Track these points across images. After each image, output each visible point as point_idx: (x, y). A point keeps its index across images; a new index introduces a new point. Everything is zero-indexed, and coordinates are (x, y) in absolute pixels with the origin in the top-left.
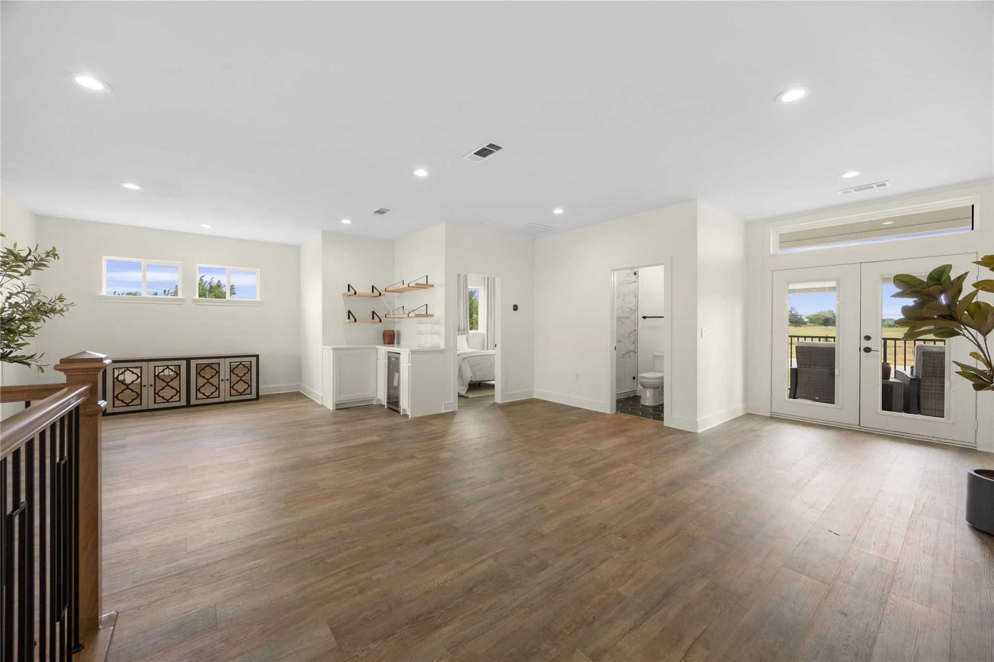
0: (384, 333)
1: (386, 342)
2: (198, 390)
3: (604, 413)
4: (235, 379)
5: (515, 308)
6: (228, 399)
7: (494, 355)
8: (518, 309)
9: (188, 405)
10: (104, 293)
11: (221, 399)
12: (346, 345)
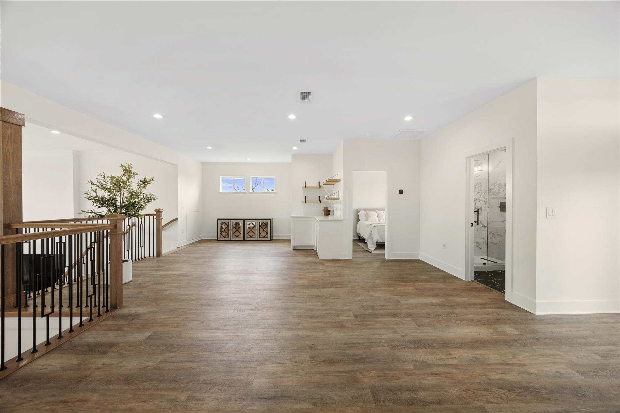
0: (324, 209)
1: (325, 214)
2: (247, 234)
3: (461, 279)
4: (261, 230)
5: (401, 192)
6: (259, 239)
7: (385, 225)
8: (404, 192)
9: (244, 240)
10: (221, 191)
11: (256, 239)
12: (304, 215)
